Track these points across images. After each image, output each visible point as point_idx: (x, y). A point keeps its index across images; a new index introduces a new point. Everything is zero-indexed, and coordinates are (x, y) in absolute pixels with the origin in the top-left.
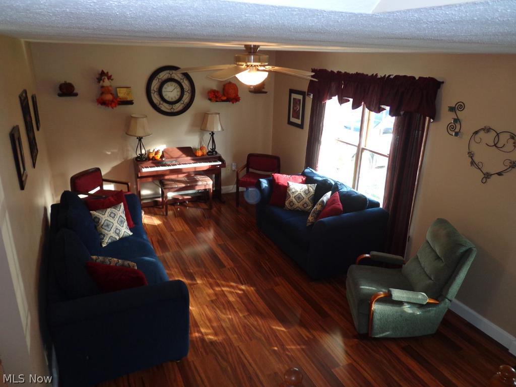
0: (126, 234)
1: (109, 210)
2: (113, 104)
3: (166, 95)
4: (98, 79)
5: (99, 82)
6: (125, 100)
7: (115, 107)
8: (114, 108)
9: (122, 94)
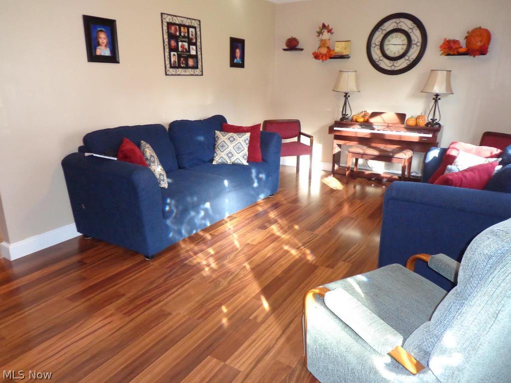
0: (238, 161)
1: (231, 134)
2: (324, 58)
3: (388, 49)
4: (318, 33)
5: (319, 36)
6: (341, 54)
7: (326, 60)
8: (324, 61)
9: (339, 49)
